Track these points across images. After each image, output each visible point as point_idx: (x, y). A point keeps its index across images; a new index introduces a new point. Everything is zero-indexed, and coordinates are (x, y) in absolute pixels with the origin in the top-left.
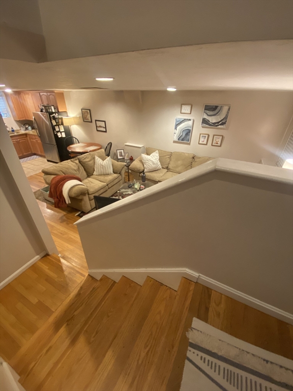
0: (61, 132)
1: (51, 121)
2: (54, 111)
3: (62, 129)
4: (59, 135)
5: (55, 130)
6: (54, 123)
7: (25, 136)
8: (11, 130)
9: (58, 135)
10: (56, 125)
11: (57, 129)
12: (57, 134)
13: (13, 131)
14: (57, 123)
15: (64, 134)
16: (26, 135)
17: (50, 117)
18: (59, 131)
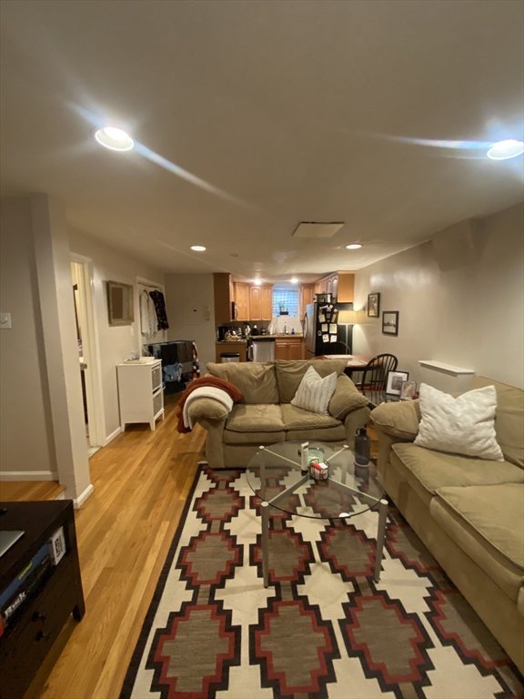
0: (330, 335)
1: (318, 315)
2: (329, 301)
3: (334, 330)
4: (326, 339)
5: (321, 329)
6: (322, 318)
8: (290, 332)
9: (324, 337)
10: (323, 323)
11: (324, 328)
12: (321, 337)
13: (293, 333)
14: (326, 319)
15: (334, 339)
17: (318, 309)
18: (328, 333)
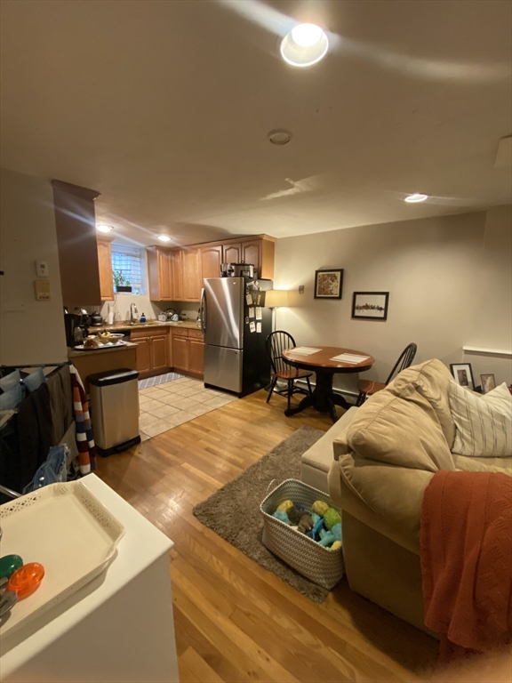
0: (256, 322)
1: (245, 294)
2: (252, 276)
3: (259, 316)
4: (252, 327)
5: (248, 315)
6: (249, 302)
7: (165, 331)
8: (139, 318)
10: (251, 306)
11: (251, 314)
12: (249, 325)
13: (143, 320)
14: (253, 301)
15: (259, 326)
16: (168, 328)
18: (254, 319)
